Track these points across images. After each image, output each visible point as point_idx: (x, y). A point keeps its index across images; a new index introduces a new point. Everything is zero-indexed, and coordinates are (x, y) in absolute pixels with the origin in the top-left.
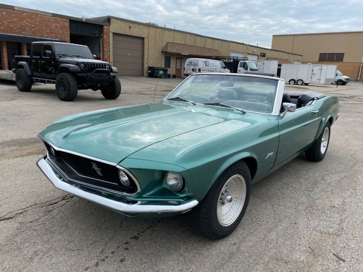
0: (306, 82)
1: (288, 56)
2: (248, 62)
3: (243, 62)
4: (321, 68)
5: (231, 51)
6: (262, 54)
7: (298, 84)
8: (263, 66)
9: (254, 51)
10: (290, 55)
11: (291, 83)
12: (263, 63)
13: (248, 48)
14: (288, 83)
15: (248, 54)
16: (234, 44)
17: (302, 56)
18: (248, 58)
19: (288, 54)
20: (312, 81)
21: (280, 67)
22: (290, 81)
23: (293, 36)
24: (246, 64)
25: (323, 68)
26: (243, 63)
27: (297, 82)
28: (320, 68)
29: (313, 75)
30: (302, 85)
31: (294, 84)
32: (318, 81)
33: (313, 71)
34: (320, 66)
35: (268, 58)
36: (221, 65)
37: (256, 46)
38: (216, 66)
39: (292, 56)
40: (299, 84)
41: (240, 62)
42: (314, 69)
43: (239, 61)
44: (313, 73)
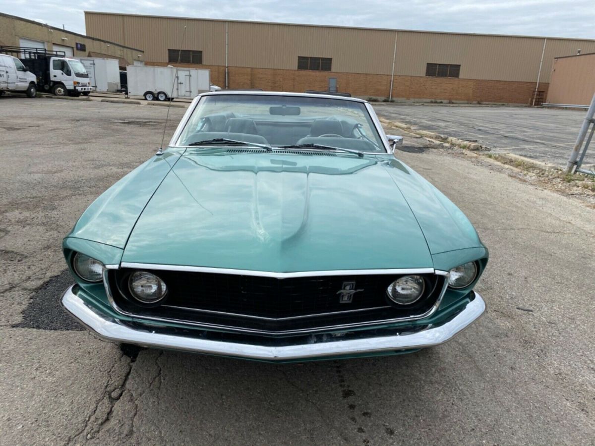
0: (170, 96)
1: (122, 52)
2: (69, 61)
3: (59, 60)
4: (190, 73)
5: (18, 36)
6: (79, 46)
7: (159, 100)
8: (92, 68)
9: (63, 40)
10: (125, 50)
11: (148, 98)
12: (92, 62)
13: (51, 32)
14: (144, 98)
15: (54, 44)
16: (23, 23)
17: (143, 52)
18: (64, 52)
19: (122, 49)
20: (179, 94)
21: (126, 71)
22: (145, 95)
23: (121, 17)
24: (65, 63)
25: (191, 74)
26: (60, 63)
27: (158, 96)
28: (187, 73)
29: (179, 85)
30: (165, 100)
31: (153, 100)
32: (188, 94)
33: (178, 79)
34: (188, 71)
35: (92, 54)
36: (16, 65)
37: (62, 28)
38: (5, 66)
39: (129, 51)
40: (161, 99)
41: (53, 58)
42: (179, 76)
43: (49, 58)
44: (179, 82)
